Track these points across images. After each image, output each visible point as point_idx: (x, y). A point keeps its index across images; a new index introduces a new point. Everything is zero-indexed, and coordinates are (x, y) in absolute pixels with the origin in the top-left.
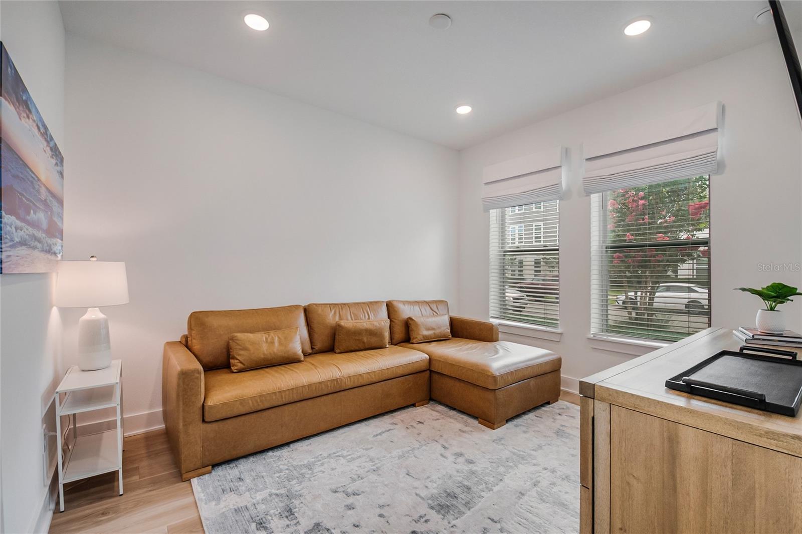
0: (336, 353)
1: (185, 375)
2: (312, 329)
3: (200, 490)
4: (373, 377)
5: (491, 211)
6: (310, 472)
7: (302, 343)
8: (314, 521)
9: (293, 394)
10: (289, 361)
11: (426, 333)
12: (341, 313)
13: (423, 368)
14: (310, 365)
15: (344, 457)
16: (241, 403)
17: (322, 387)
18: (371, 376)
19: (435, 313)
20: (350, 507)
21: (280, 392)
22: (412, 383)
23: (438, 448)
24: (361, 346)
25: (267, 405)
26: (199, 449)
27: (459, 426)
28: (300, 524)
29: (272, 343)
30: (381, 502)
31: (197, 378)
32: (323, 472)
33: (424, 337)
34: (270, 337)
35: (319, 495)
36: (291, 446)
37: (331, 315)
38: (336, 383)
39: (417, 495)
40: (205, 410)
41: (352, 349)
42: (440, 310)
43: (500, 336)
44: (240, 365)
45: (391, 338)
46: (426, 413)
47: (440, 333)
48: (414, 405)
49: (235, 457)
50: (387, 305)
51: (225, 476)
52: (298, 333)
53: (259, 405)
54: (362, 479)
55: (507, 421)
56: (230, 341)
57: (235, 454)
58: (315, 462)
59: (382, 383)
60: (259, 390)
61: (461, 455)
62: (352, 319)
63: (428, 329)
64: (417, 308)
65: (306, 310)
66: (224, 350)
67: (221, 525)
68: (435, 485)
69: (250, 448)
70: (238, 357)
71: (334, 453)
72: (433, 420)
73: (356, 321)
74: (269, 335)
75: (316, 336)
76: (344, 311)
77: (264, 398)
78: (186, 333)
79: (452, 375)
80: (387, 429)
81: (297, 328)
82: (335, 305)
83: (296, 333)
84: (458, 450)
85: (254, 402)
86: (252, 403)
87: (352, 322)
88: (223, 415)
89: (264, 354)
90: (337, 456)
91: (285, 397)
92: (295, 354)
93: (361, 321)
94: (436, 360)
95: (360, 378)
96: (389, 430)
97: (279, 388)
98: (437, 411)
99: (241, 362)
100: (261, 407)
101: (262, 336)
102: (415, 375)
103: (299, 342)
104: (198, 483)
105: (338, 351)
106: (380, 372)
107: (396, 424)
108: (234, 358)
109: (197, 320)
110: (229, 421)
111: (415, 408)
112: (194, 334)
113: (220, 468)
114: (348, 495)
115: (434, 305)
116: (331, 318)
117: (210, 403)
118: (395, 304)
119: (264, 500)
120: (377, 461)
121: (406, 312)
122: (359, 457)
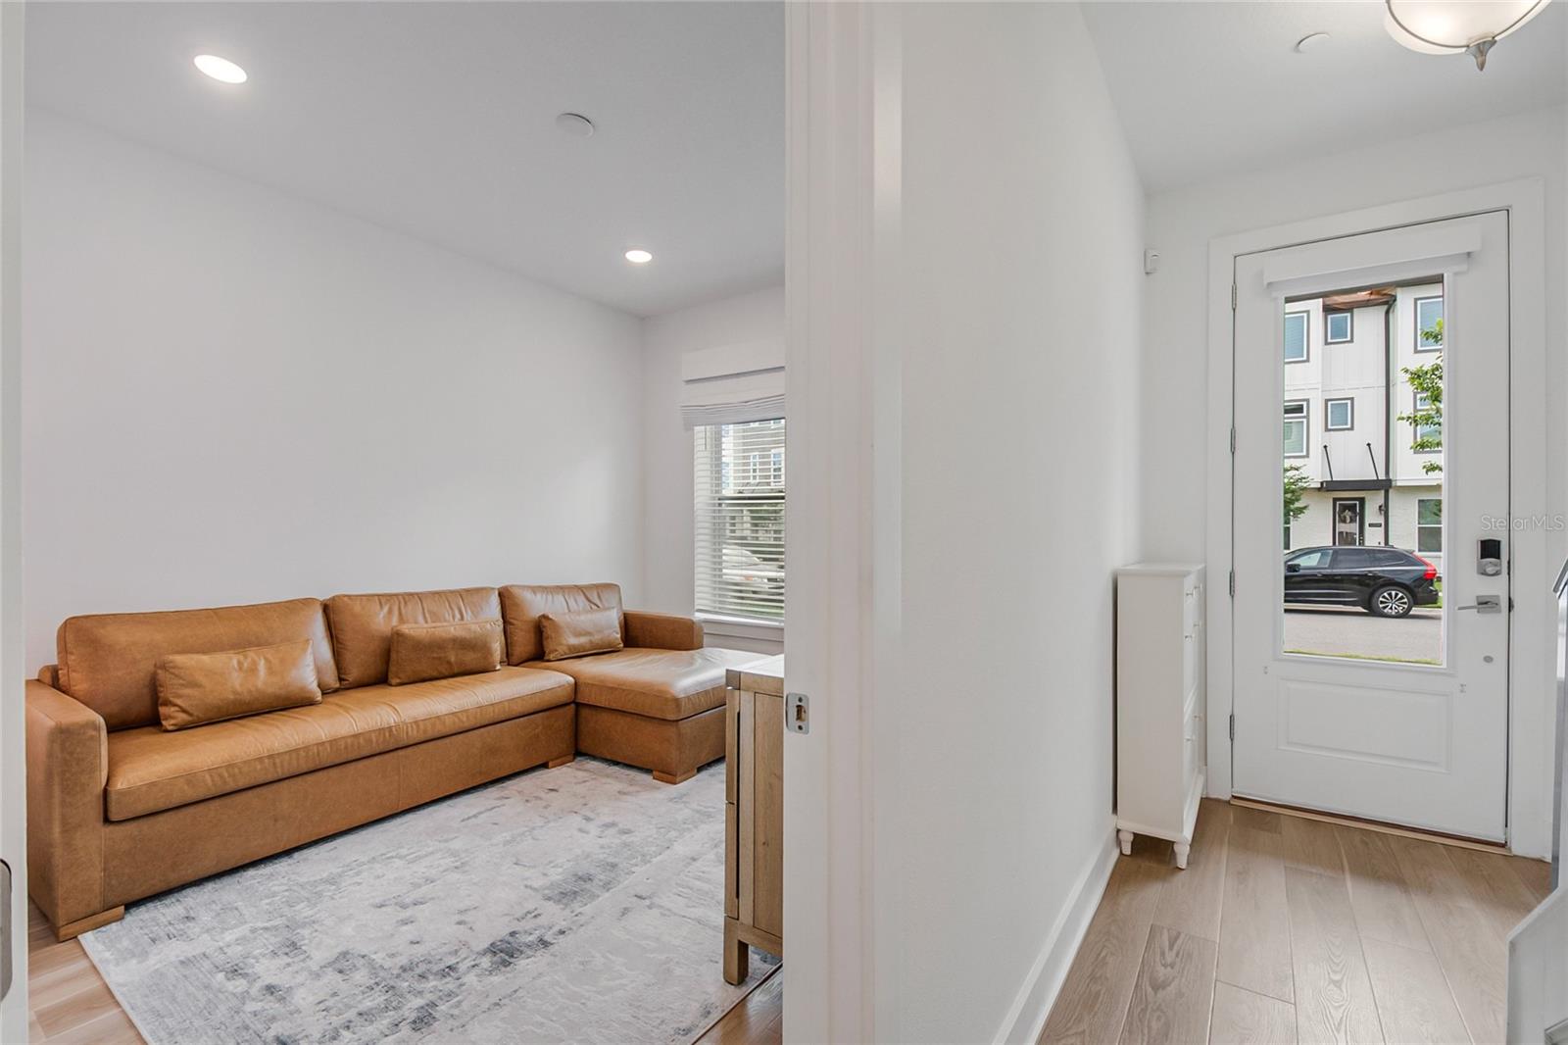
0: (391, 685)
1: (64, 735)
2: (341, 644)
3: (100, 947)
4: (465, 719)
5: (697, 428)
6: (334, 887)
7: (319, 671)
8: (340, 949)
9: (298, 759)
10: (292, 703)
11: (573, 641)
12: (403, 611)
13: (564, 700)
14: (334, 708)
15: (401, 857)
16: (189, 782)
17: (359, 743)
18: (459, 718)
19: (593, 606)
20: (405, 922)
21: (270, 757)
22: (540, 727)
23: (576, 821)
24: (444, 670)
25: (242, 783)
26: (97, 874)
27: (617, 786)
28: (311, 959)
29: (253, 670)
30: (462, 906)
31: (92, 738)
32: (359, 884)
33: (570, 649)
34: (249, 660)
35: (351, 915)
36: (296, 855)
37: (381, 616)
38: (387, 734)
39: (526, 886)
40: (108, 799)
41: (425, 675)
42: (603, 600)
43: (706, 640)
44: (182, 717)
45: (508, 654)
46: (567, 776)
47: (601, 639)
48: (545, 766)
49: (173, 885)
50: (500, 595)
51: (154, 919)
52: (310, 650)
53: (225, 782)
54: (432, 882)
55: (699, 770)
56: (159, 671)
57: (174, 879)
58: (343, 872)
59: (482, 730)
60: (226, 755)
61: (613, 825)
62: (426, 622)
63: (578, 634)
64: (559, 598)
65: (326, 608)
66: (145, 691)
67: (154, 988)
68: (560, 870)
69: (209, 866)
70: (178, 702)
71: (382, 855)
72: (576, 783)
73: (434, 625)
74: (246, 657)
75: (348, 656)
76: (410, 607)
77: (236, 770)
78: (54, 661)
79: (614, 706)
80: (489, 807)
81: (308, 640)
82: (390, 596)
83: (304, 650)
84: (608, 820)
85: (217, 778)
86: (213, 781)
87: (426, 625)
88: (152, 806)
89: (235, 692)
90: (388, 858)
91: (282, 766)
92: (303, 689)
93: (445, 624)
94: (586, 684)
95: (438, 722)
96: (493, 808)
97: (268, 750)
98: (585, 770)
99: (184, 711)
100: (231, 786)
101: (231, 659)
102: (547, 713)
103: (312, 667)
104: (96, 938)
105: (395, 681)
106: (479, 710)
107: (507, 798)
108: (167, 703)
109: (79, 634)
110: (161, 818)
111: (547, 770)
112: (74, 660)
113: (143, 909)
114: (404, 907)
115: (595, 593)
116: (382, 622)
117: (120, 784)
118: (515, 591)
119: (238, 941)
120: (463, 855)
121: (537, 606)
122: (432, 853)
